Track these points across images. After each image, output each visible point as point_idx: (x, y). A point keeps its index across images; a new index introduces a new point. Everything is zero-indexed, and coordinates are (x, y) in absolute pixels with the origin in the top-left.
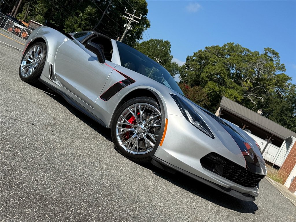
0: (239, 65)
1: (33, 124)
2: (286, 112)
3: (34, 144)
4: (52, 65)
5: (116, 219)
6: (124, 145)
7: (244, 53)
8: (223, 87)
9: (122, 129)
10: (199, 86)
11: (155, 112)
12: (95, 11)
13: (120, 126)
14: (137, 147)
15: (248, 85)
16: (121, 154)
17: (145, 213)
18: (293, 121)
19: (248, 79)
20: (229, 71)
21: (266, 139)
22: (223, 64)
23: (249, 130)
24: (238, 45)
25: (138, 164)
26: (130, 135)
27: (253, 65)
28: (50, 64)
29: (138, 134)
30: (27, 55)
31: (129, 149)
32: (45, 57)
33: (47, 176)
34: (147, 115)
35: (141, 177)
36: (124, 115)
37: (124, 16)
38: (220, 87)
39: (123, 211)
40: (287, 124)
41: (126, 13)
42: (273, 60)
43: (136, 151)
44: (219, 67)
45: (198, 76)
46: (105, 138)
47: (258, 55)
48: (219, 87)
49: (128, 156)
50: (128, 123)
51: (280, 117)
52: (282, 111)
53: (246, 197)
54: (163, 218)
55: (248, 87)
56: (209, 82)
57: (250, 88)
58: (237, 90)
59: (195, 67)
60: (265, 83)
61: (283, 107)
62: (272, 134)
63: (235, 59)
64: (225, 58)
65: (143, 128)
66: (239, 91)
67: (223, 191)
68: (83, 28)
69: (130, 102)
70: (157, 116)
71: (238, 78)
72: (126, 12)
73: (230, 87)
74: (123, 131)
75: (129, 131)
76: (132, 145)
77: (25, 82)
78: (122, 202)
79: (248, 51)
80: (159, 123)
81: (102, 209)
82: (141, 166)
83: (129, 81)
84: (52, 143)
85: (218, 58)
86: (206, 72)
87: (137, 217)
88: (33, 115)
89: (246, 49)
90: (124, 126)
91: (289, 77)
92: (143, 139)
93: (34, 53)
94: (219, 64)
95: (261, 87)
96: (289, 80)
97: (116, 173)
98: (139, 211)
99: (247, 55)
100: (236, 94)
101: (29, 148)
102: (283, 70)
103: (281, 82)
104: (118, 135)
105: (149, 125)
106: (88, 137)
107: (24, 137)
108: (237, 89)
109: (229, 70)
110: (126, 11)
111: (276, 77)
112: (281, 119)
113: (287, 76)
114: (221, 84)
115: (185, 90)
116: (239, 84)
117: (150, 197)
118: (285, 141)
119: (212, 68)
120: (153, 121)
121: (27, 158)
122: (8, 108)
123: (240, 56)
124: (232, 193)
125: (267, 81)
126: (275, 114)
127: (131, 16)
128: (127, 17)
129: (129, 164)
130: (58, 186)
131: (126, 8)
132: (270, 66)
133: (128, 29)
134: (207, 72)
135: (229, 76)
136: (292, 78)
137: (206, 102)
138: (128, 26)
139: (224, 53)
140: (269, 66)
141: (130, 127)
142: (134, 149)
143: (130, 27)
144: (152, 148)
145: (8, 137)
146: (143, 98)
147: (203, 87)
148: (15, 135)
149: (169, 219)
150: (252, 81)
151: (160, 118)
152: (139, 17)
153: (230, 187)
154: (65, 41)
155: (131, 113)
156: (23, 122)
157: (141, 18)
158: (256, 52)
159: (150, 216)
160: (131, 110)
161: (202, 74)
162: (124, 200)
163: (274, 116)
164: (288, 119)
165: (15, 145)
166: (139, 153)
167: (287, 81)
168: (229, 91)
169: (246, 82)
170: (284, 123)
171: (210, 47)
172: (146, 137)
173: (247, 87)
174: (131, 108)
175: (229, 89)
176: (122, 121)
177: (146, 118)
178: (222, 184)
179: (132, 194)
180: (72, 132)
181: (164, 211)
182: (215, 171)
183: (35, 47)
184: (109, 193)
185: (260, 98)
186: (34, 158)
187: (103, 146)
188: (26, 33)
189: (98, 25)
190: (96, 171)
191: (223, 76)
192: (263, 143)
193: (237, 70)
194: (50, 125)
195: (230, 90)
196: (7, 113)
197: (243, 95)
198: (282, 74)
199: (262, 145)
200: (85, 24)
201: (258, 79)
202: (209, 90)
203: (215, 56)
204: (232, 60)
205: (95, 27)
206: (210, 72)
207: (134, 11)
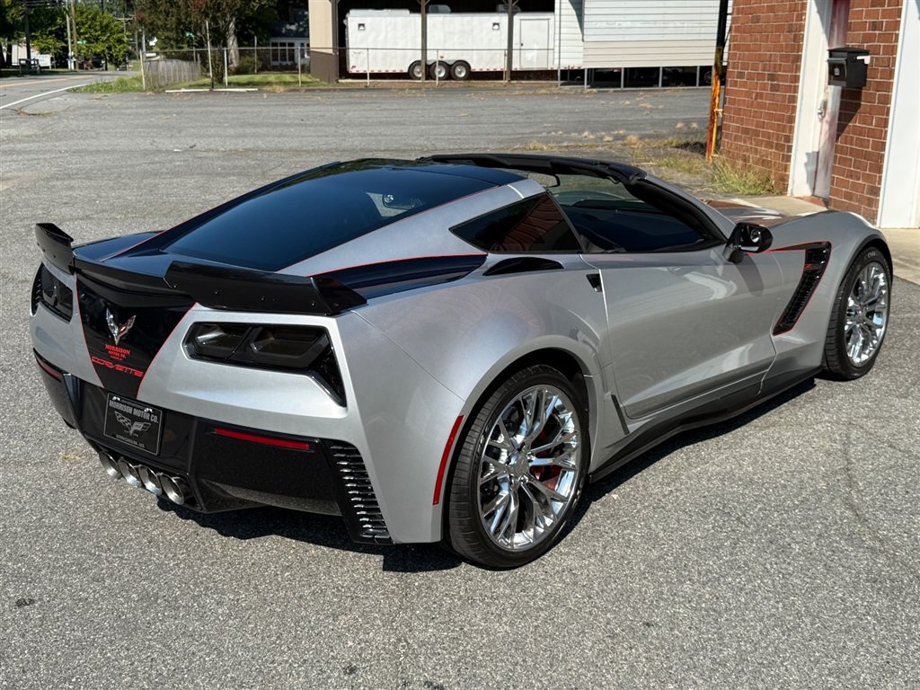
23: (441, 7)
192: (498, 24)
199: (498, 32)
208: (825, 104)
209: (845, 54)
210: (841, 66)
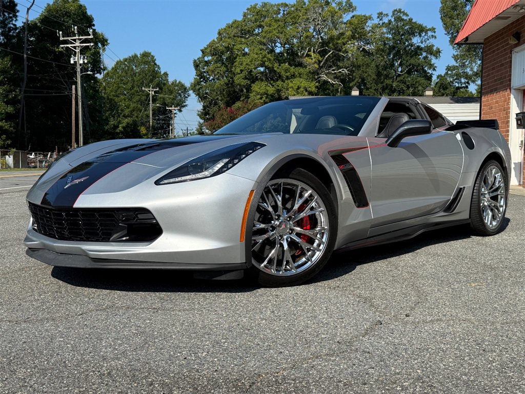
0: (285, 35)
2: (385, 72)
7: (282, 12)
8: (279, 83)
10: (241, 99)
12: (10, 61)
15: (314, 60)
18: (401, 80)
19: (309, 51)
20: (273, 53)
22: (261, 46)
24: (265, 5)
27: (305, 24)
37: (62, 46)
38: (274, 84)
41: (63, 39)
44: (257, 54)
45: (230, 84)
47: (305, 4)
48: (273, 86)
51: (380, 86)
52: (379, 74)
55: (315, 62)
56: (252, 85)
57: (319, 62)
58: (301, 76)
59: (218, 73)
60: (337, 43)
61: (377, 66)
63: (274, 29)
64: (257, 35)
66: (306, 77)
68: (5, 100)
71: (292, 57)
72: (61, 39)
73: (287, 76)
79: (286, 5)
85: (246, 41)
86: (239, 72)
89: (282, 4)
91: (367, 15)
94: (254, 50)
95: (333, 52)
96: (369, 21)
99: (287, 14)
100: (304, 84)
102: (351, 9)
103: (358, 31)
108: (300, 74)
109: (272, 51)
110: (61, 35)
111: (348, 25)
112: (384, 86)
113: (364, 16)
114: (272, 79)
115: (231, 117)
116: (300, 65)
119: (246, 60)
123: (278, 21)
125: (339, 39)
126: (371, 84)
127: (75, 40)
128: (67, 45)
131: (59, 31)
132: (331, 13)
133: (80, 65)
134: (242, 71)
135: (279, 58)
136: (372, 16)
137: (272, 121)
138: (78, 59)
139: (251, 28)
140: (329, 13)
143: (82, 60)
147: (248, 97)
150: (317, 50)
152: (89, 35)
157: (93, 35)
161: (235, 79)
163: (371, 88)
164: (393, 82)
167: (367, 24)
168: (291, 85)
169: (308, 57)
171: (225, 29)
173: (314, 64)
175: (289, 81)
185: (340, 70)
189: (25, 82)
191: (270, 65)
193: (285, 44)
195: (292, 82)
197: (313, 79)
198: (353, 16)
200: (4, 91)
201: (324, 43)
202: (261, 98)
203: (239, 39)
204: (270, 32)
205: (23, 89)
206: (246, 68)
207: (74, 29)
208: (522, 141)
209: (521, 114)
210: (520, 120)
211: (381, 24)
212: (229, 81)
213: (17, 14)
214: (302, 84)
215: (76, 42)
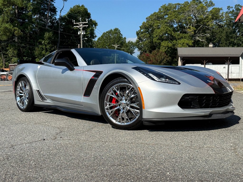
0: (178, 18)
1: (44, 140)
2: (231, 35)
3: (51, 153)
4: (38, 90)
5: (134, 178)
6: (118, 122)
7: (177, 8)
8: (175, 41)
9: (110, 111)
10: (156, 49)
11: (128, 87)
12: (52, 34)
13: (108, 109)
14: (128, 119)
16: (119, 129)
17: (154, 163)
18: (239, 39)
19: (190, 25)
20: (172, 27)
21: (226, 63)
22: (166, 24)
23: (210, 63)
24: (169, 4)
25: (135, 130)
26: (118, 112)
27: (188, 13)
28: (37, 90)
29: (123, 109)
30: (17, 92)
31: (123, 123)
32: (30, 87)
33: (70, 172)
34: (123, 91)
35: (140, 139)
36: (106, 101)
37: (74, 27)
38: (172, 42)
39: (137, 169)
40: (236, 44)
42: (201, 1)
43: (128, 122)
44: (164, 28)
45: (152, 42)
46: (102, 124)
47: (188, 3)
48: (171, 43)
49: (125, 128)
50: (112, 105)
51: (228, 42)
52: (227, 36)
53: (226, 114)
54: (169, 160)
55: (192, 31)
56: (162, 43)
57: (195, 31)
59: (146, 37)
60: (204, 22)
61: (227, 32)
62: (229, 57)
63: (173, 16)
64: (165, 19)
65: (125, 103)
66: (188, 38)
67: (206, 119)
68: (50, 51)
69: (106, 88)
70: (131, 88)
71: (182, 28)
72: (74, 23)
73: (179, 38)
74: (112, 112)
75: (117, 109)
76: (123, 119)
77: (26, 112)
78: (134, 163)
79: (179, 4)
80: (135, 93)
81: (121, 175)
82: (137, 131)
83: (98, 74)
84: (64, 146)
85: (159, 22)
86: (155, 36)
87: (150, 168)
88: (42, 133)
89: (177, 4)
90: (111, 108)
91: (220, 8)
92: (129, 110)
93: (21, 88)
94: (163, 26)
95: (202, 26)
96: (221, 11)
97: (121, 145)
98: (149, 164)
99: (180, 8)
100: (186, 41)
101: (49, 158)
102: (212, 5)
103: (215, 15)
104: (110, 117)
105: (128, 98)
106: (89, 129)
107: (42, 152)
108: (185, 37)
109: (172, 26)
110: (74, 22)
111: (210, 13)
112: (230, 42)
113: (218, 8)
114: (171, 40)
116: (185, 33)
117: (154, 150)
118: (240, 58)
119: (159, 31)
120: (130, 93)
121: (50, 166)
122: (21, 137)
123: (176, 12)
124: (214, 117)
125: (205, 19)
126: (223, 41)
127: (80, 24)
128: (77, 26)
129: (128, 133)
130: (82, 175)
131: (73, 20)
132: (201, 7)
133: (82, 35)
134: (157, 36)
135: (174, 30)
136: (222, 8)
137: (167, 59)
138: (81, 32)
139: (162, 15)
140: (200, 7)
141: (116, 107)
142: (126, 121)
143: (83, 33)
144: (139, 113)
145: (30, 158)
146: (114, 81)
147: (159, 48)
148: (35, 154)
149: (173, 159)
150: (194, 25)
151: (134, 89)
152: (86, 21)
153: (210, 113)
154: (39, 68)
155: (111, 97)
156: (36, 141)
157: (88, 22)
158: (186, 2)
159: (159, 163)
160: (110, 94)
161: (154, 40)
162: (135, 161)
163: (223, 43)
164: (235, 40)
165: (38, 161)
166: (131, 122)
167: (220, 12)
169: (189, 28)
170: (233, 45)
171: (149, 17)
172: (131, 108)
173: (192, 32)
174: (109, 93)
175: (179, 40)
176: (108, 105)
177: (124, 94)
178: (203, 114)
179: (139, 154)
180: (76, 131)
181: (168, 155)
182: (193, 107)
183: (20, 83)
184: (121, 162)
185: (206, 35)
186: (56, 163)
187: (103, 130)
188: (10, 76)
189: (59, 43)
190: (105, 150)
191: (170, 33)
192: (225, 67)
193: (178, 22)
194: (57, 135)
195: (180, 41)
196: (22, 141)
197: (192, 39)
198: (213, 8)
199: (225, 69)
200: (50, 47)
201: (198, 22)
202: (165, 49)
203: (156, 21)
204: (171, 17)
205: (58, 46)
206: (159, 35)
207: (80, 19)
211: (229, 12)
212: (151, 41)
213: (56, 13)
214: (185, 42)
215: (80, 25)
